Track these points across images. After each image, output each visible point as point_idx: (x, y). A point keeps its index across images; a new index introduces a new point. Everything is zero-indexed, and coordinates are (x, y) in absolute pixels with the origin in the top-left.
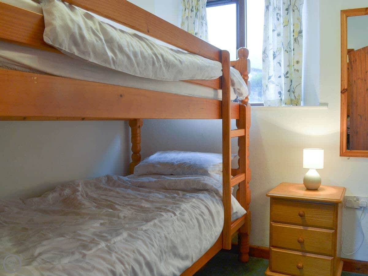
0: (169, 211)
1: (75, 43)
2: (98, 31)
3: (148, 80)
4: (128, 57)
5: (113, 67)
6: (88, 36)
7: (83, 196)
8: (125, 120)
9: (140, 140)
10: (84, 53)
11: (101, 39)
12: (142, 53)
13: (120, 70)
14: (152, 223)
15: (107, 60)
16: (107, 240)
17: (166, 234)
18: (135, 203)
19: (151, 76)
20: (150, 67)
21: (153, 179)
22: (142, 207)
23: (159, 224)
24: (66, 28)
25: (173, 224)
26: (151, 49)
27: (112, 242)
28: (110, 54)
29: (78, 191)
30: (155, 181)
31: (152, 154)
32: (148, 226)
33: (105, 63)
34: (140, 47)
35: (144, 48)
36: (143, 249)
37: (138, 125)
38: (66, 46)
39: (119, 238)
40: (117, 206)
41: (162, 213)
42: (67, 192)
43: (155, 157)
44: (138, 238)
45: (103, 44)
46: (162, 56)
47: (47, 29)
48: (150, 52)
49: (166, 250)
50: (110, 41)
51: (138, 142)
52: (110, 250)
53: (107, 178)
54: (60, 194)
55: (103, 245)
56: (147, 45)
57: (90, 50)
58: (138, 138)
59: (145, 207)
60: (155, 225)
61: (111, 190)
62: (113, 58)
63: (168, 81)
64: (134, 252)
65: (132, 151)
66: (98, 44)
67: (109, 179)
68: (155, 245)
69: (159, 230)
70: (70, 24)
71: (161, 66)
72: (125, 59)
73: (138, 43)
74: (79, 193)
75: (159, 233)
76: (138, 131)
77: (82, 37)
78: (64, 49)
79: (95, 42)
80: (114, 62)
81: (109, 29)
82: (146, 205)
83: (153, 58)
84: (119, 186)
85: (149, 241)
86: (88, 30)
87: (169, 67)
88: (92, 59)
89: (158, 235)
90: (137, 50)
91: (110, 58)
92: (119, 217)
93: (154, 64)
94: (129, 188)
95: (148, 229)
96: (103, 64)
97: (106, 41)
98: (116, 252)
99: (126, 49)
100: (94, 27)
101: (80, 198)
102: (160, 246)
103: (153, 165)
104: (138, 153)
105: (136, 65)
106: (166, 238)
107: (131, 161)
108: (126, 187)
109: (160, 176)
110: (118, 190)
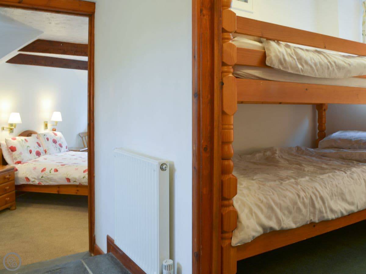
0: (342, 171)
1: (281, 63)
2: (293, 54)
3: (325, 79)
4: (311, 67)
5: (302, 74)
6: (288, 58)
7: (279, 157)
8: (313, 104)
9: (325, 121)
10: (285, 68)
11: (294, 59)
12: (320, 63)
13: (306, 75)
14: (327, 175)
15: (298, 71)
16: (295, 179)
17: (337, 184)
18: (317, 165)
19: (327, 76)
20: (326, 71)
21: (333, 151)
22: (321, 167)
23: (332, 176)
24: (277, 56)
25: (343, 178)
26: (327, 59)
27: (299, 180)
28: (300, 66)
29: (276, 154)
30: (335, 153)
31: (335, 132)
32: (325, 176)
33: (297, 72)
34: (319, 59)
35: (321, 59)
36: (319, 188)
37: (323, 109)
38: (276, 65)
39: (303, 179)
40: (303, 165)
41: (336, 171)
42: (268, 153)
43: (336, 135)
44: (316, 182)
45: (296, 61)
46: (335, 62)
47: (267, 58)
48: (326, 61)
49: (336, 194)
50: (300, 59)
51: (324, 122)
52: (297, 184)
53: (297, 148)
54: (264, 154)
55: (293, 180)
56: (324, 56)
57: (289, 66)
58: (324, 119)
59: (324, 168)
60: (329, 176)
61: (299, 157)
62: (301, 69)
63: (339, 79)
64: (312, 188)
65: (319, 129)
66: (293, 62)
67: (298, 149)
68: (328, 188)
69: (332, 180)
70: (279, 54)
71: (334, 69)
72: (309, 68)
73: (318, 57)
74: (277, 155)
75: (331, 182)
76: (324, 114)
77: (285, 60)
78: (275, 67)
79: (291, 61)
80: (302, 71)
81: (299, 51)
82: (325, 166)
83: (328, 65)
84: (306, 155)
85: (324, 185)
86: (288, 55)
87: (340, 70)
88: (290, 71)
89: (331, 183)
90: (317, 61)
91: (300, 69)
92: (304, 171)
93: (328, 68)
94: (314, 156)
95: (324, 178)
96: (296, 73)
97: (298, 59)
98: (301, 185)
99: (310, 62)
100: (290, 53)
101: (277, 157)
102: (331, 190)
103: (335, 140)
104: (324, 131)
105: (316, 71)
106: (337, 186)
107: (317, 138)
108: (311, 156)
109: (340, 149)
110: (305, 157)
